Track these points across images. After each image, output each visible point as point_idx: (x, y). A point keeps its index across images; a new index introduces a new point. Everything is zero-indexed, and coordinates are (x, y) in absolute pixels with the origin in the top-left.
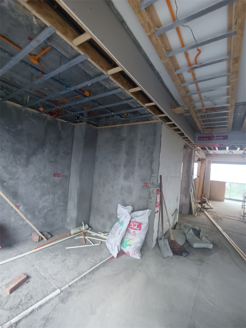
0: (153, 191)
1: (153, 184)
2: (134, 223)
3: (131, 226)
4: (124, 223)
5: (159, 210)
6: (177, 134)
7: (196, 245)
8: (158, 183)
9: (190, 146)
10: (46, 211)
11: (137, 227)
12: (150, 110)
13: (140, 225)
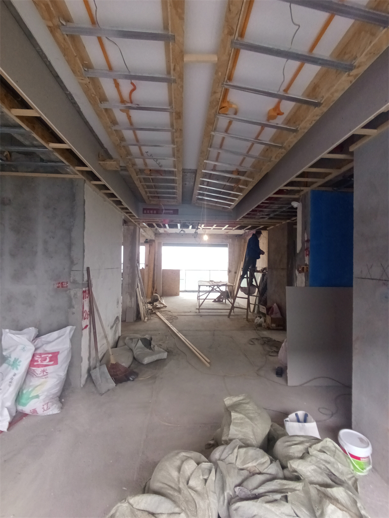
0: (75, 294)
1: (74, 282)
2: (43, 356)
3: (35, 363)
4: (20, 361)
5: (88, 323)
6: (112, 202)
7: (146, 361)
8: (83, 280)
9: (132, 220)
11: (50, 361)
12: (60, 155)
13: (54, 357)
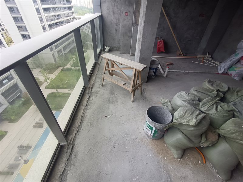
4: (239, 55)
10: (187, 40)
